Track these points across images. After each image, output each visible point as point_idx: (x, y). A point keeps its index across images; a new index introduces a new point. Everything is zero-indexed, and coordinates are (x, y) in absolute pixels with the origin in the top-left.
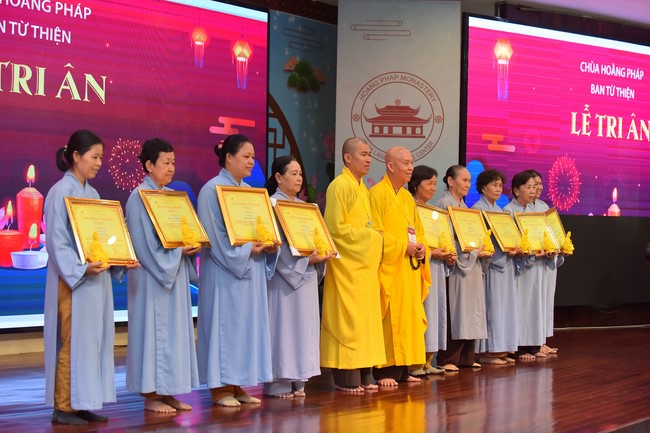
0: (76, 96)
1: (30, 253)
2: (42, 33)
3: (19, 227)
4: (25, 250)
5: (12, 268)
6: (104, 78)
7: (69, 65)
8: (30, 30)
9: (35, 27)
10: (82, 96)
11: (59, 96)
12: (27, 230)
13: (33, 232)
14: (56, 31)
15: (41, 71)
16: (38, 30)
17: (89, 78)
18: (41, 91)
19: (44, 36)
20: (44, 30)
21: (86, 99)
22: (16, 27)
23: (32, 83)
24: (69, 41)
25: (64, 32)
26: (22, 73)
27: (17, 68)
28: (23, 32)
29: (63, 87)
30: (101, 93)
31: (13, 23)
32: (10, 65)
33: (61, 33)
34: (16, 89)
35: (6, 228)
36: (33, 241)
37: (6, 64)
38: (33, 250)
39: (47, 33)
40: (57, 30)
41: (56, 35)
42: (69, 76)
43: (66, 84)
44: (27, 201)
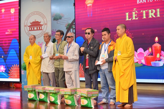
1: (157, 62)
3: (153, 55)
4: (155, 61)
5: (151, 66)
12: (156, 56)
13: (158, 56)
15: (158, 10)
18: (159, 16)
23: (155, 14)
26: (152, 12)
27: (150, 11)
32: (148, 11)
34: (150, 17)
35: (149, 55)
36: (158, 58)
37: (147, 11)
38: (158, 61)
44: (156, 47)
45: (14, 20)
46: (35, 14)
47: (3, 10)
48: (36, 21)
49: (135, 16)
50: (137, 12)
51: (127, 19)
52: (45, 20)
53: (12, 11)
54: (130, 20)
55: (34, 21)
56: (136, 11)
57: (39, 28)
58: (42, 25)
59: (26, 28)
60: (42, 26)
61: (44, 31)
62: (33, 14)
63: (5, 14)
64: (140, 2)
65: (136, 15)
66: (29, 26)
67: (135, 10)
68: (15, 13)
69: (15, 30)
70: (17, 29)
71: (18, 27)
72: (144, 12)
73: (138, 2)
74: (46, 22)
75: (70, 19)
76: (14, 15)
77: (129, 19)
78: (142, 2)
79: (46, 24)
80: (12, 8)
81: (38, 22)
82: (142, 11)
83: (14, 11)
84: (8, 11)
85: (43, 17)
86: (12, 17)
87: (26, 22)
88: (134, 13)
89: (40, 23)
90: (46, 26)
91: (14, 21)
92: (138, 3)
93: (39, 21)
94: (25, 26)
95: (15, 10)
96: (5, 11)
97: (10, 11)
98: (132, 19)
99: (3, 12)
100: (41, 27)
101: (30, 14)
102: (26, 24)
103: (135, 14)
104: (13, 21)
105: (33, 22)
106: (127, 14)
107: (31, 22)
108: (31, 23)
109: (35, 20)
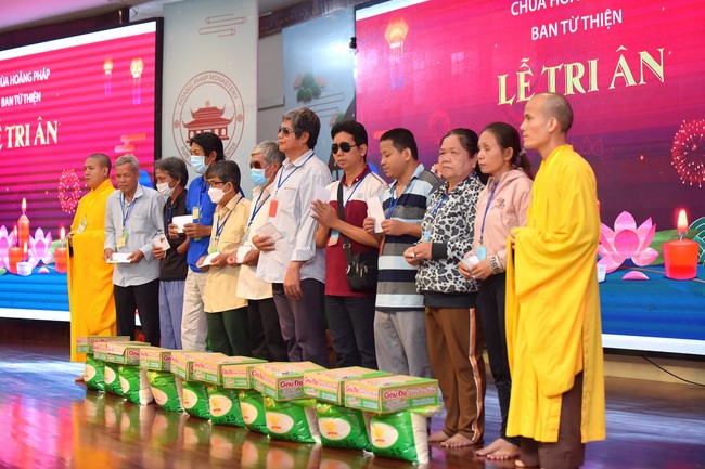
0: (631, 81)
2: (592, 21)
6: (661, 50)
7: (622, 47)
8: (581, 23)
9: (585, 18)
10: (637, 80)
11: (612, 86)
14: (606, 13)
15: (594, 64)
16: (588, 20)
17: (645, 56)
18: (594, 87)
19: (595, 24)
20: (595, 18)
21: (642, 82)
22: (567, 25)
23: (585, 81)
24: (620, 21)
25: (615, 12)
26: (575, 73)
27: (569, 68)
28: (573, 28)
29: (616, 75)
30: (659, 70)
31: (564, 23)
32: (563, 67)
33: (611, 15)
34: (570, 91)
37: (560, 67)
39: (597, 21)
40: (608, 12)
41: (607, 18)
42: (622, 61)
43: (619, 71)
45: (141, 101)
46: (208, 80)
47: (108, 67)
48: (212, 105)
49: (526, 88)
50: (530, 72)
51: (503, 100)
52: (238, 102)
53: (137, 69)
54: (511, 102)
55: (204, 107)
56: (527, 69)
57: (220, 130)
58: (229, 122)
59: (177, 130)
60: (229, 126)
61: (234, 144)
62: (202, 79)
63: (113, 80)
64: (539, 32)
65: (528, 84)
66: (187, 126)
67: (524, 65)
68: (143, 75)
69: (142, 138)
70: (148, 135)
71: (152, 129)
72: (552, 71)
73: (533, 33)
74: (240, 111)
75: (340, 97)
76: (143, 86)
77: (508, 99)
78: (546, 33)
79: (241, 118)
80: (136, 57)
81: (215, 109)
82: (545, 69)
83: (141, 70)
84: (122, 68)
85: (233, 91)
86: (134, 92)
87: (179, 108)
88: (522, 76)
89: (222, 112)
90: (239, 125)
91: (142, 106)
92: (534, 39)
93: (220, 107)
94: (176, 124)
95: (146, 66)
96: (113, 71)
97: (128, 68)
98: (516, 99)
99: (107, 73)
100: (226, 128)
101: (192, 82)
102: (177, 118)
103: (526, 82)
104: (137, 106)
105: (201, 110)
106: (503, 79)
107: (195, 110)
108: (194, 115)
109: (208, 103)
